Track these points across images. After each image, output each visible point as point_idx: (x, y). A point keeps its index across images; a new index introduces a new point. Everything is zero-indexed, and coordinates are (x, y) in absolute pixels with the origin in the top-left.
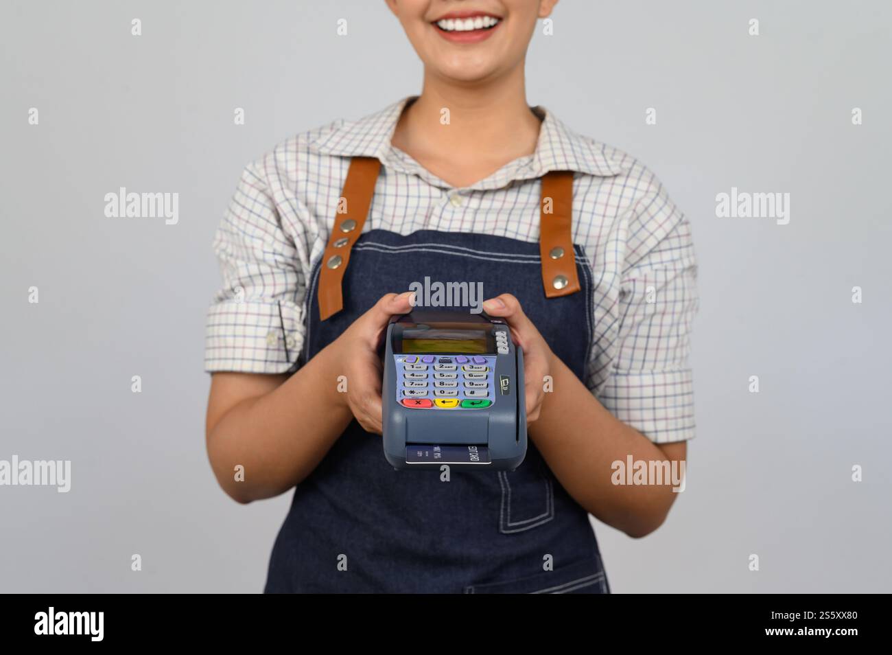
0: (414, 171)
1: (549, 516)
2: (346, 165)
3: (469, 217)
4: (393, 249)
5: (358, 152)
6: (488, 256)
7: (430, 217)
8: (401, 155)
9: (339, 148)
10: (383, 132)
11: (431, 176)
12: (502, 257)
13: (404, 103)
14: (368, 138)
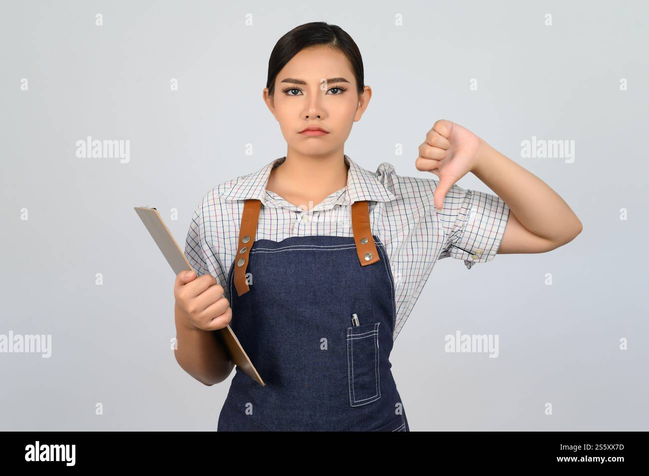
0: (280, 205)
1: (379, 396)
2: (242, 206)
3: (314, 227)
4: (272, 250)
5: (248, 197)
6: (326, 248)
7: (293, 230)
8: (272, 195)
9: (238, 195)
10: (262, 184)
11: (291, 205)
12: (334, 248)
13: (272, 166)
14: (254, 188)
